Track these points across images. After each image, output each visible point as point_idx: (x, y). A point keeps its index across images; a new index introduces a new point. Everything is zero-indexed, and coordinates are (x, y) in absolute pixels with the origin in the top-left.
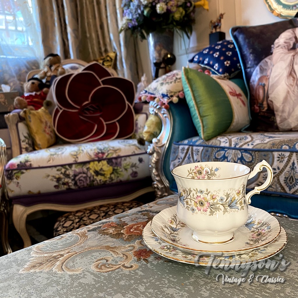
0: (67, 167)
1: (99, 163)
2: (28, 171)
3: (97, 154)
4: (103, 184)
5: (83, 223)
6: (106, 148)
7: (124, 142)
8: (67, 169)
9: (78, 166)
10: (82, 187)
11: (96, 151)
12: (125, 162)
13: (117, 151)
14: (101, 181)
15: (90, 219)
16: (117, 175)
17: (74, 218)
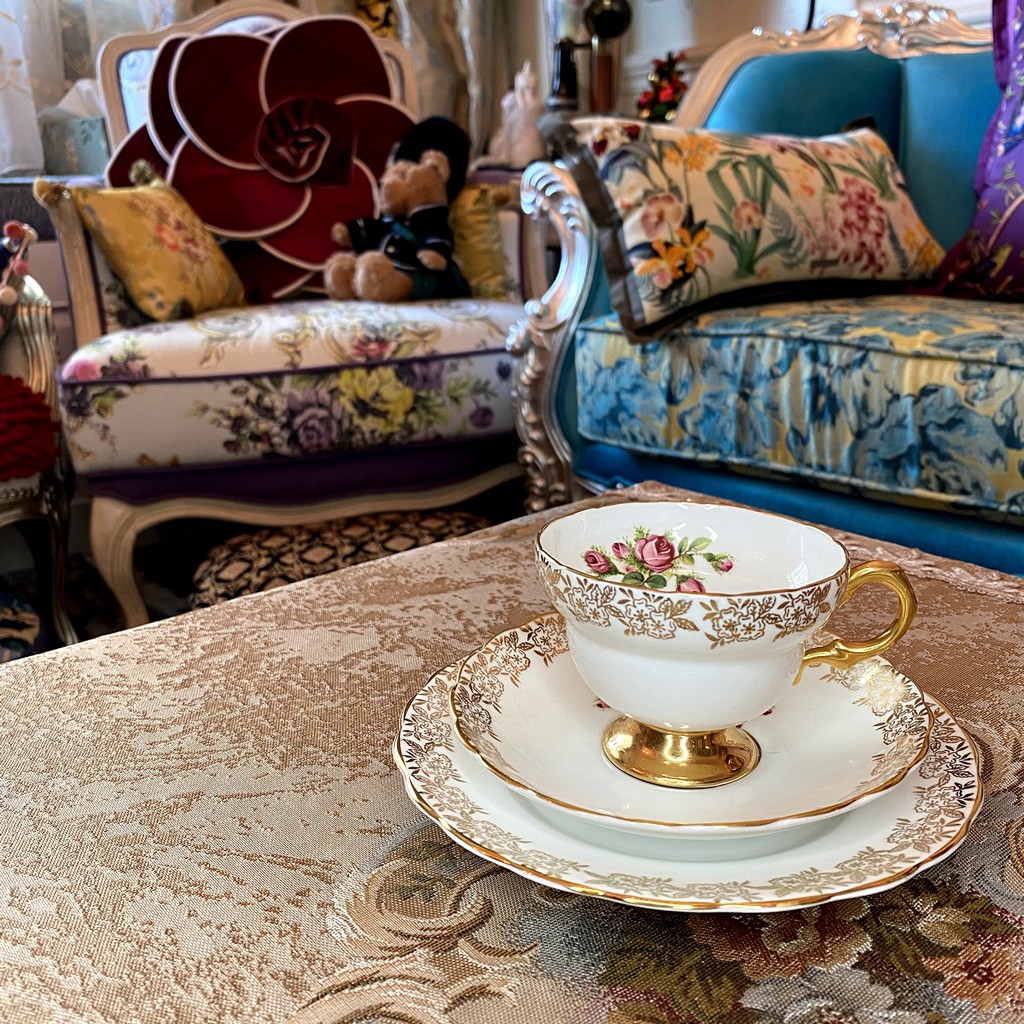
5: (280, 572)
15: (304, 561)
17: (254, 554)
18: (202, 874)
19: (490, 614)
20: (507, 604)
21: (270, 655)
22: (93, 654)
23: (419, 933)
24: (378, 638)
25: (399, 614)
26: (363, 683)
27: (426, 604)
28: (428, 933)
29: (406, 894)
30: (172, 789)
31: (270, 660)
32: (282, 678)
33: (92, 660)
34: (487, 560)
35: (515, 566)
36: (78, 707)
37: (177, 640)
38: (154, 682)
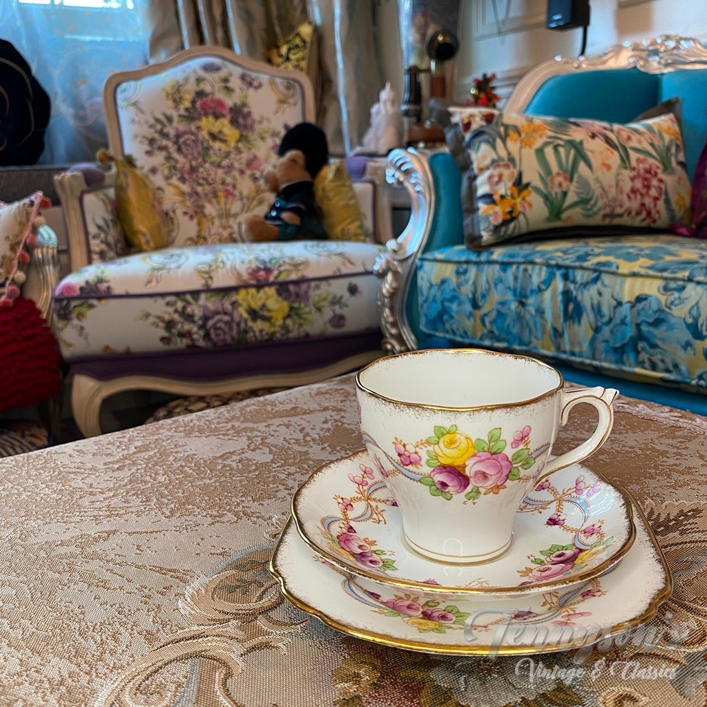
0: (189, 297)
1: (258, 291)
2: (103, 302)
3: (254, 273)
4: (267, 340)
6: (274, 258)
7: (318, 246)
8: (188, 303)
9: (211, 297)
10: (221, 343)
11: (254, 265)
12: (318, 292)
13: (300, 268)
14: (264, 333)
16: (298, 321)
18: (108, 576)
19: (322, 430)
20: (334, 424)
21: (177, 452)
22: (66, 450)
23: (234, 611)
24: (247, 443)
25: (264, 429)
26: (232, 469)
27: (282, 423)
28: (240, 612)
29: (231, 590)
30: (100, 528)
31: (176, 455)
32: (181, 466)
33: (64, 453)
34: (328, 396)
35: (345, 401)
36: (51, 480)
37: (120, 442)
38: (102, 467)
